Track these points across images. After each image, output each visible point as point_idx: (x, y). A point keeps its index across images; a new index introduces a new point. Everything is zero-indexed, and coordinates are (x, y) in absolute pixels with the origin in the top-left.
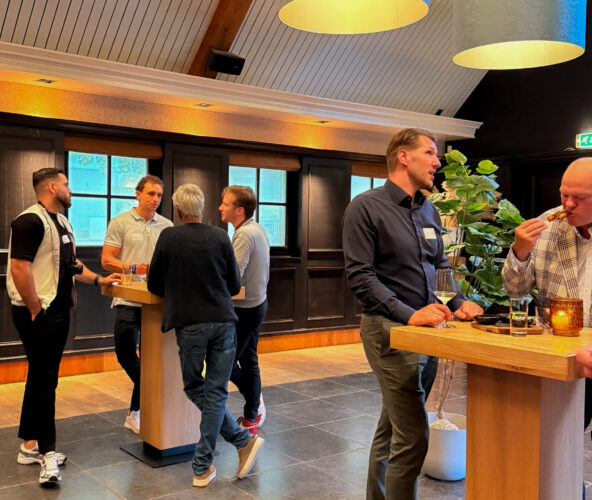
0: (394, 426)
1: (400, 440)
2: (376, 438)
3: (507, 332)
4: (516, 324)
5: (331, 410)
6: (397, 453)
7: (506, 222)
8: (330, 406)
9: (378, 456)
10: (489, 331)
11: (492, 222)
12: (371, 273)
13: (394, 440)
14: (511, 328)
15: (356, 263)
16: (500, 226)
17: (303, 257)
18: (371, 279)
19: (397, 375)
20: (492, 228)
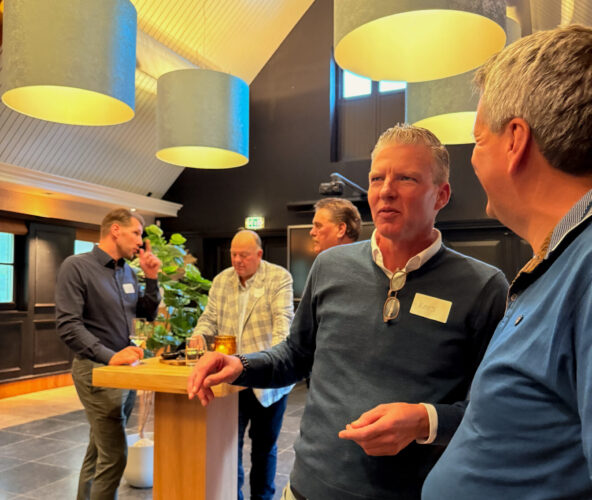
0: (99, 449)
1: (104, 460)
2: (85, 462)
3: (184, 364)
4: (190, 358)
5: (52, 445)
6: (101, 471)
7: (191, 281)
8: (51, 441)
9: (87, 477)
10: (171, 364)
11: (181, 281)
12: (79, 322)
13: (99, 461)
14: (186, 360)
15: (65, 315)
16: (187, 283)
17: (30, 312)
18: (79, 327)
19: (104, 407)
20: (181, 285)
